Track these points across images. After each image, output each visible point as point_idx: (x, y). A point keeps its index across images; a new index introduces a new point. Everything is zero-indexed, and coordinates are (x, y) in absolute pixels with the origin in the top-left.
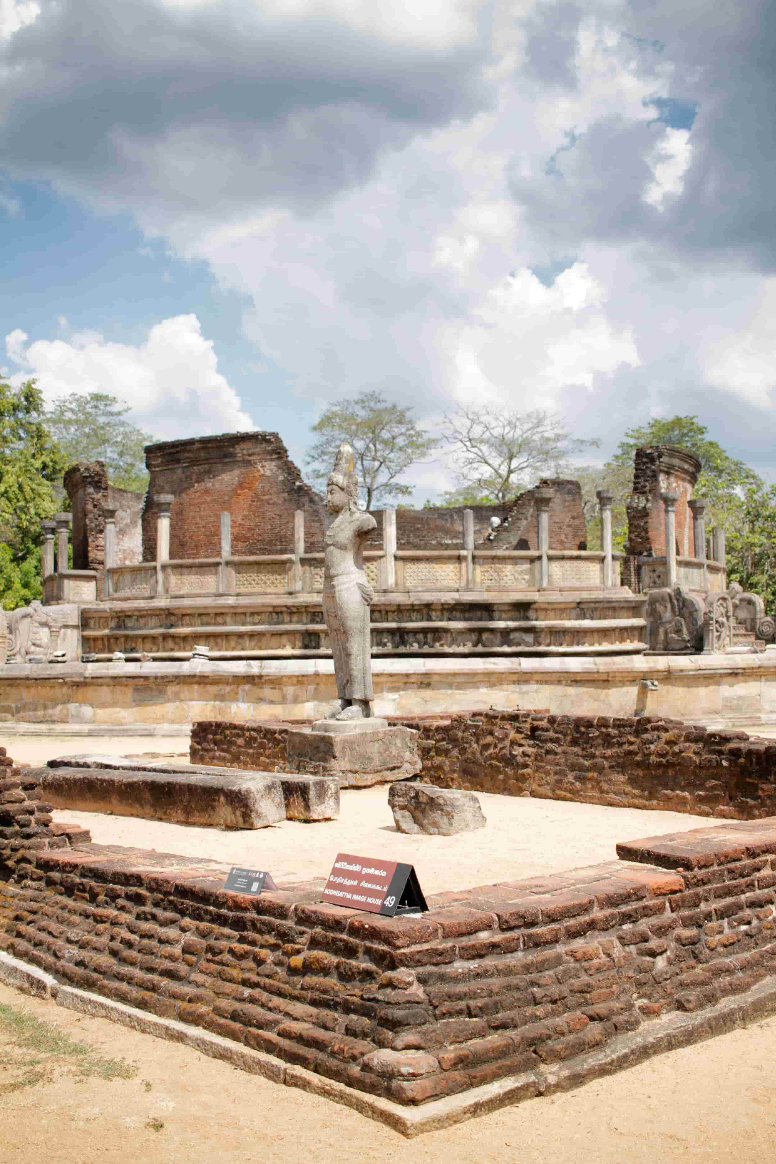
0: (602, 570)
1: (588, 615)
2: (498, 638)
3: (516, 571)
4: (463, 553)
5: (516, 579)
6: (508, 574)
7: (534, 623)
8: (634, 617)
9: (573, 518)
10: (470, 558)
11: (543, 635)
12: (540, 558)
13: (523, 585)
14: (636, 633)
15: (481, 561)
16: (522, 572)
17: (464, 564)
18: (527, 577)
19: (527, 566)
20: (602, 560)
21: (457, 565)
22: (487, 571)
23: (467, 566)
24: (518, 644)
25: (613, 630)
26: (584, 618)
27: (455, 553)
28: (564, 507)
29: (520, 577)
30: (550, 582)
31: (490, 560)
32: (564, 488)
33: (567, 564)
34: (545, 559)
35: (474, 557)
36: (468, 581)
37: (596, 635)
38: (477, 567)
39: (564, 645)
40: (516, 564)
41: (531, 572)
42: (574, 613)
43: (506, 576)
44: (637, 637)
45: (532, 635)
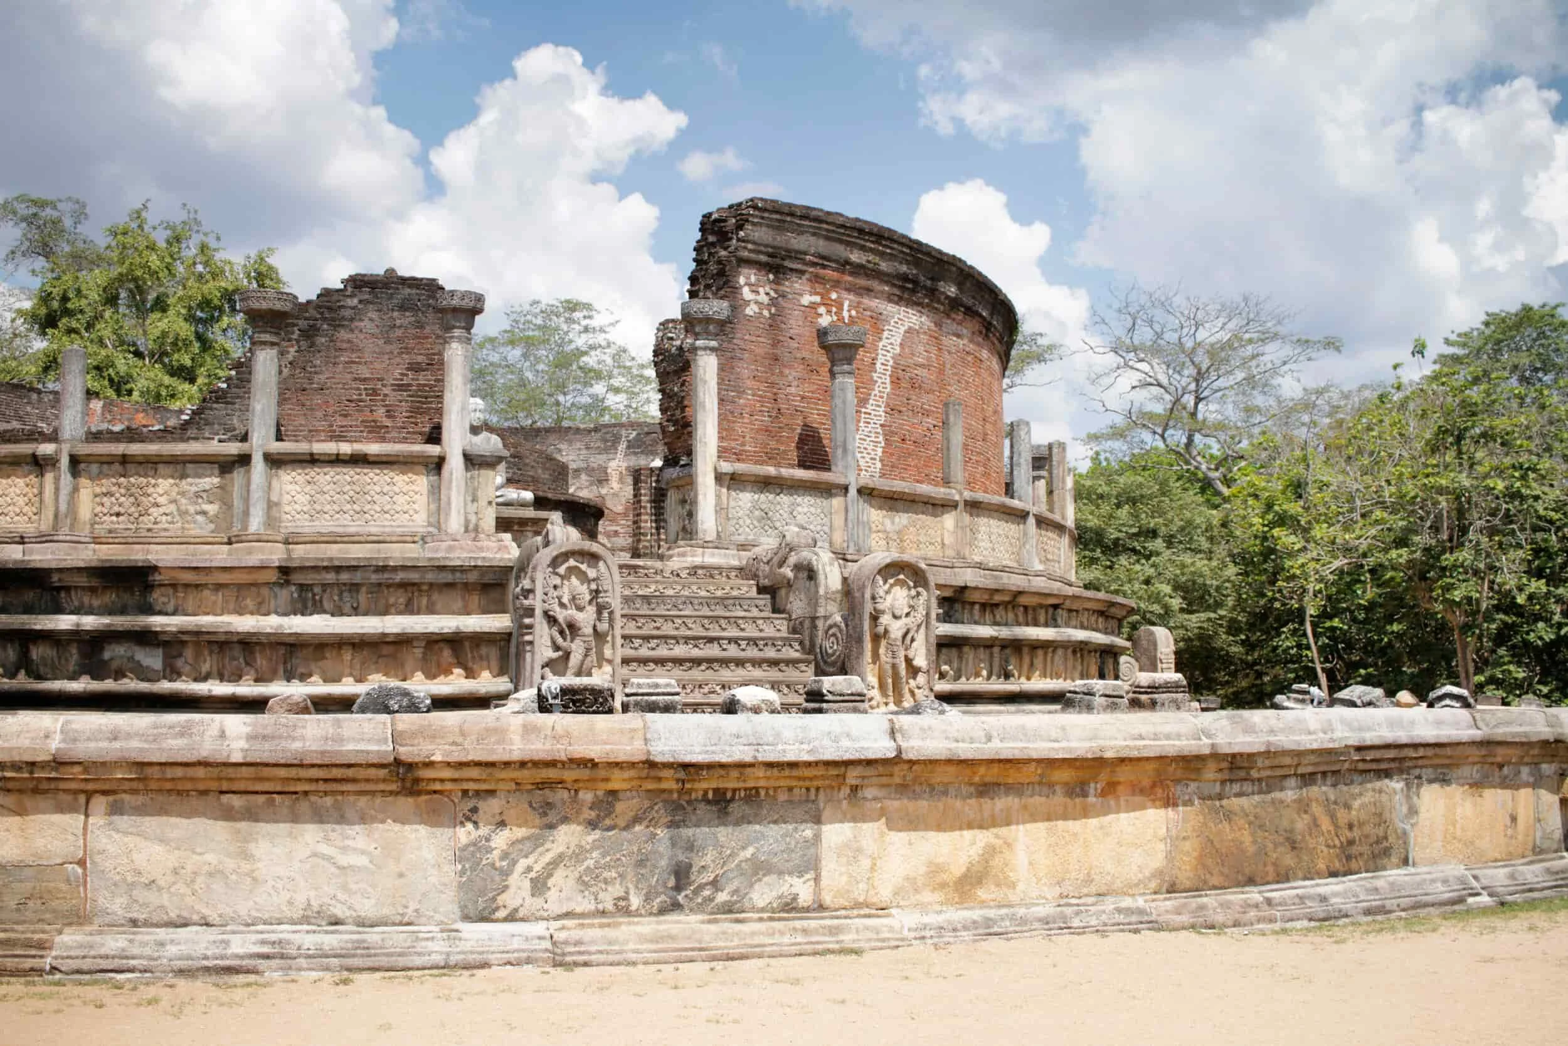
0: (435, 492)
1: (327, 605)
2: (74, 655)
3: (183, 494)
4: (47, 449)
5: (183, 513)
6: (162, 500)
7: (157, 621)
8: (485, 611)
9: (415, 368)
10: (65, 461)
11: (189, 653)
12: (244, 460)
13: (201, 527)
14: (493, 653)
15: (94, 468)
16: (197, 495)
17: (49, 477)
18: (212, 509)
19: (211, 481)
20: (438, 465)
21: (33, 479)
22: (109, 494)
23: (57, 480)
24: (119, 675)
25: (403, 641)
26: (317, 608)
27: (25, 448)
28: (388, 342)
29: (192, 509)
30: (271, 521)
31: (117, 467)
32: (391, 297)
33: (325, 477)
34: (258, 464)
35: (75, 461)
36: (56, 516)
37: (347, 655)
38: (83, 481)
39: (248, 678)
40: (183, 477)
41: (223, 496)
42: (285, 595)
43: (157, 505)
44: (494, 664)
45: (160, 652)
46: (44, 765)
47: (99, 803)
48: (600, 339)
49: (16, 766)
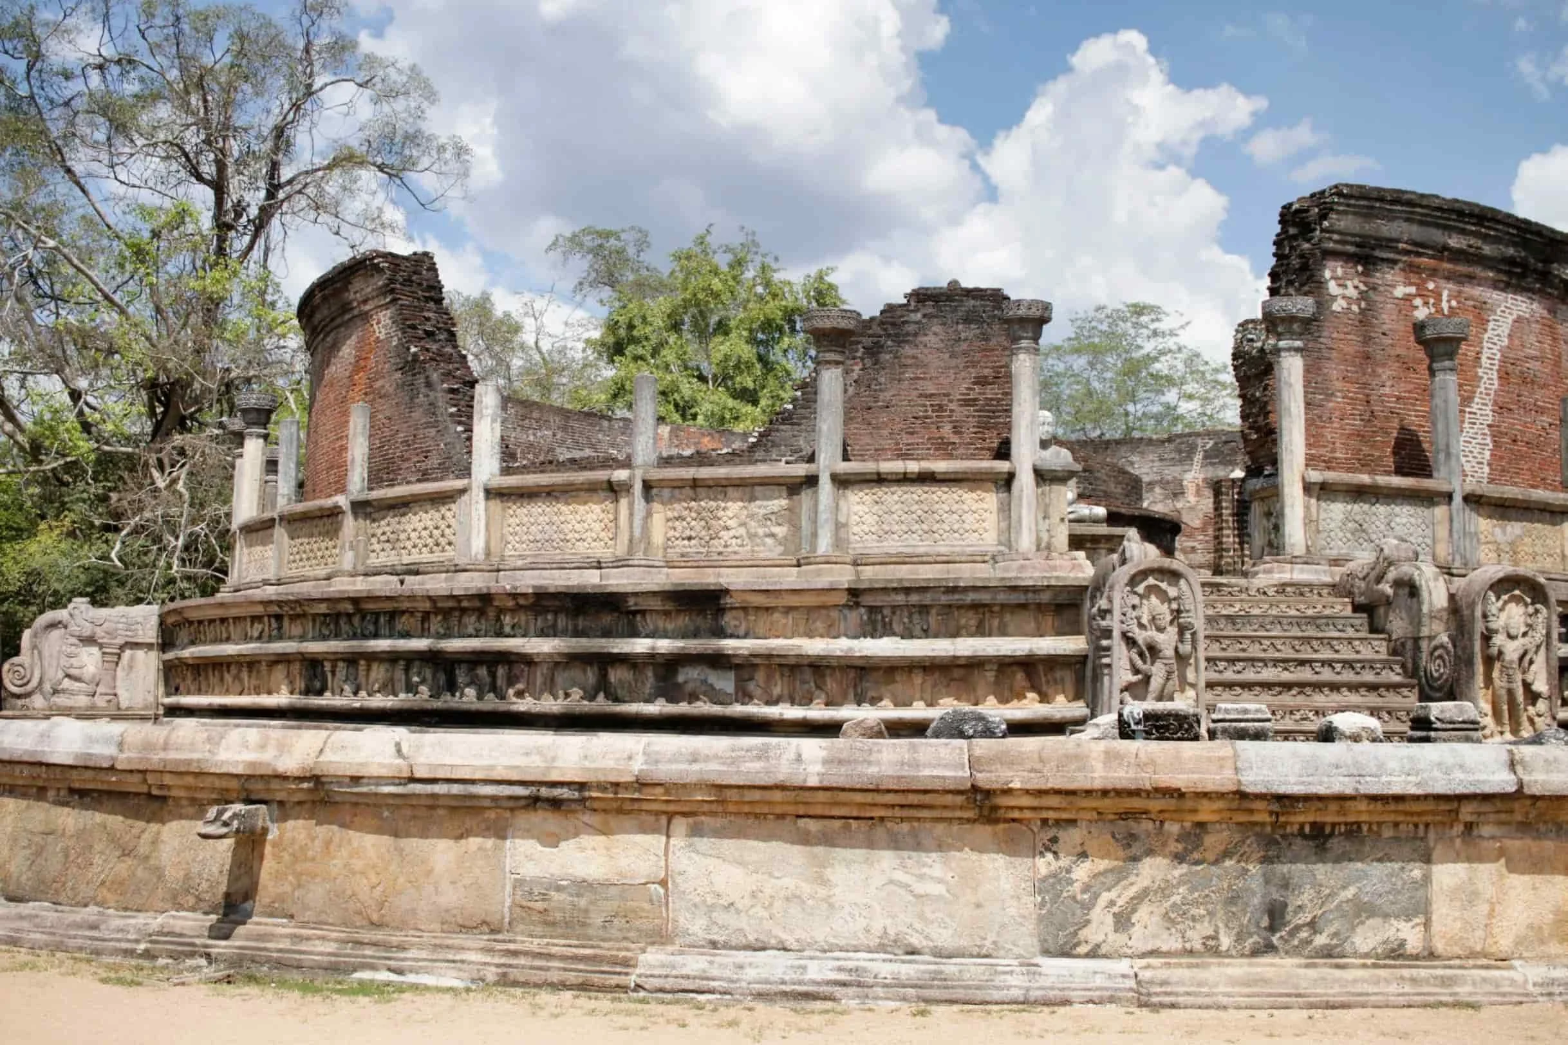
0: (1005, 510)
1: (897, 627)
2: (650, 678)
3: (752, 516)
4: (621, 475)
5: (752, 536)
6: (730, 523)
7: (729, 645)
8: (1059, 633)
9: (982, 381)
10: (638, 487)
11: (760, 676)
12: (811, 481)
13: (770, 550)
14: (1068, 676)
15: (666, 492)
16: (766, 518)
17: (624, 502)
18: (780, 531)
19: (780, 503)
20: (1007, 481)
21: (610, 506)
22: (680, 518)
23: (631, 505)
24: (693, 698)
25: (975, 664)
26: (887, 631)
27: (601, 475)
28: (953, 356)
29: (761, 531)
30: (839, 542)
31: (688, 491)
32: (955, 310)
33: (893, 496)
34: (825, 484)
35: (647, 486)
36: (631, 541)
37: (918, 679)
38: (656, 506)
39: (818, 701)
40: (752, 499)
41: (791, 517)
42: (855, 617)
43: (727, 528)
45: (732, 675)
46: (627, 786)
47: (680, 825)
48: (1171, 343)
49: (601, 786)
